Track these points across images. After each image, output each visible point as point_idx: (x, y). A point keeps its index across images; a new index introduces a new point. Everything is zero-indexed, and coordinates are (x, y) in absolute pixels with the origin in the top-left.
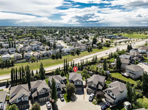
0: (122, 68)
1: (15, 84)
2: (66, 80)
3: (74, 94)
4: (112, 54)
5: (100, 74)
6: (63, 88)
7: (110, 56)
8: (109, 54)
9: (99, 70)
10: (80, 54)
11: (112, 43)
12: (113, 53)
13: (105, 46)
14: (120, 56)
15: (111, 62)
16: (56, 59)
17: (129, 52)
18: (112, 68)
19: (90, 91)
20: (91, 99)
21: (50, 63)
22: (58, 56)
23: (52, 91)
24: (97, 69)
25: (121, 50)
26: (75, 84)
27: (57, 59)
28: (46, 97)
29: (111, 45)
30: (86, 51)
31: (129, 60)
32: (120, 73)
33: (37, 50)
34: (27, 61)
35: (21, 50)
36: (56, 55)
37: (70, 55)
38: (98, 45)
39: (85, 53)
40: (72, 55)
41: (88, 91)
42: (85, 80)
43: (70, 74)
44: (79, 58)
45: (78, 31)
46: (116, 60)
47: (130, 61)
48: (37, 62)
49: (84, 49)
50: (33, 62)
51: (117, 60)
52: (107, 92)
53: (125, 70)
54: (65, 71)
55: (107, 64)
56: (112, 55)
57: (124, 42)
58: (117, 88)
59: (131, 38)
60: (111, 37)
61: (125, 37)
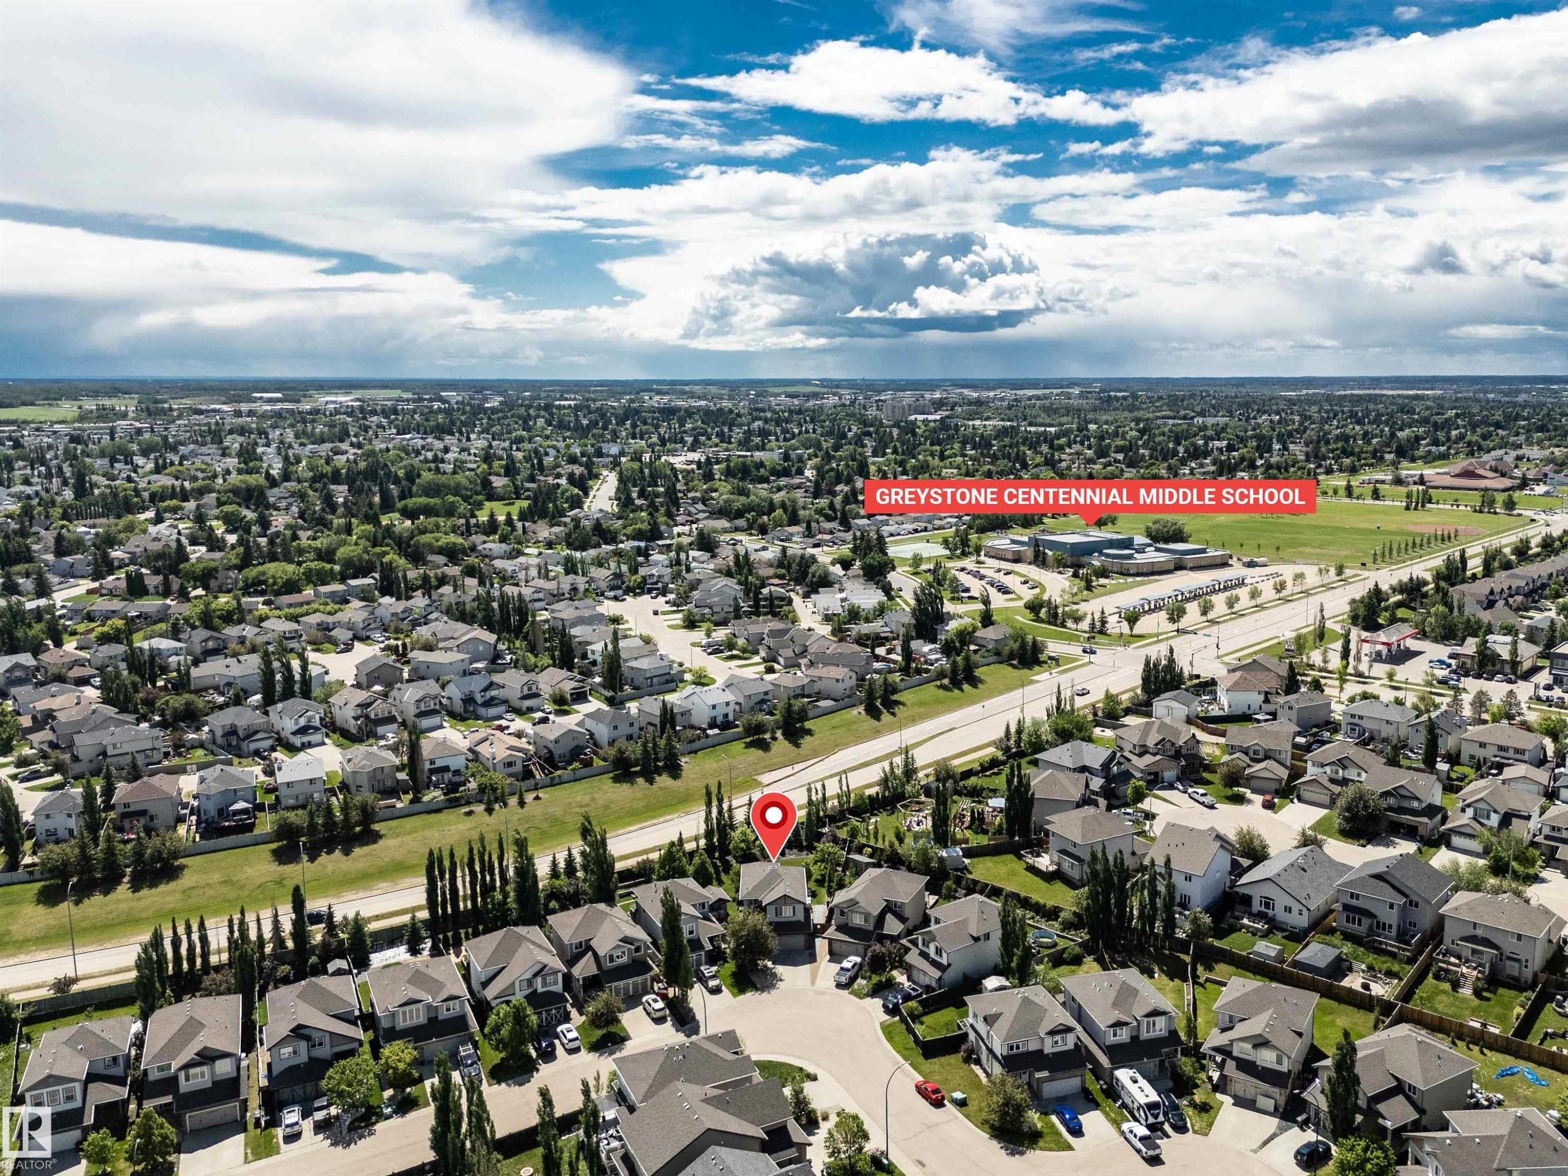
0: (1038, 831)
1: (450, 934)
2: (721, 902)
3: (770, 964)
5: (910, 869)
6: (711, 939)
7: (1004, 749)
8: (1001, 734)
9: (909, 840)
10: (809, 732)
11: (1070, 624)
12: (1026, 725)
13: (1000, 655)
15: (991, 794)
16: (640, 780)
17: (1146, 715)
18: (985, 832)
19: (844, 947)
20: (843, 980)
21: (606, 807)
22: (657, 759)
23: (668, 944)
24: (900, 838)
26: (771, 916)
27: (651, 781)
28: (639, 979)
29: (1053, 649)
30: (855, 712)
31: (1086, 777)
32: (1020, 857)
33: (482, 711)
34: (453, 804)
35: (367, 717)
36: (639, 748)
37: (739, 746)
38: (948, 647)
39: (848, 725)
40: (748, 745)
41: (836, 946)
42: (827, 899)
43: (745, 869)
44: (798, 767)
45: (800, 472)
47: (1099, 782)
48: (522, 803)
49: (839, 688)
50: (497, 807)
52: (916, 945)
53: (1043, 839)
54: (711, 856)
56: (1017, 743)
57: (1163, 615)
58: (964, 923)
59: (1251, 564)
60: (1085, 559)
61: (1203, 551)
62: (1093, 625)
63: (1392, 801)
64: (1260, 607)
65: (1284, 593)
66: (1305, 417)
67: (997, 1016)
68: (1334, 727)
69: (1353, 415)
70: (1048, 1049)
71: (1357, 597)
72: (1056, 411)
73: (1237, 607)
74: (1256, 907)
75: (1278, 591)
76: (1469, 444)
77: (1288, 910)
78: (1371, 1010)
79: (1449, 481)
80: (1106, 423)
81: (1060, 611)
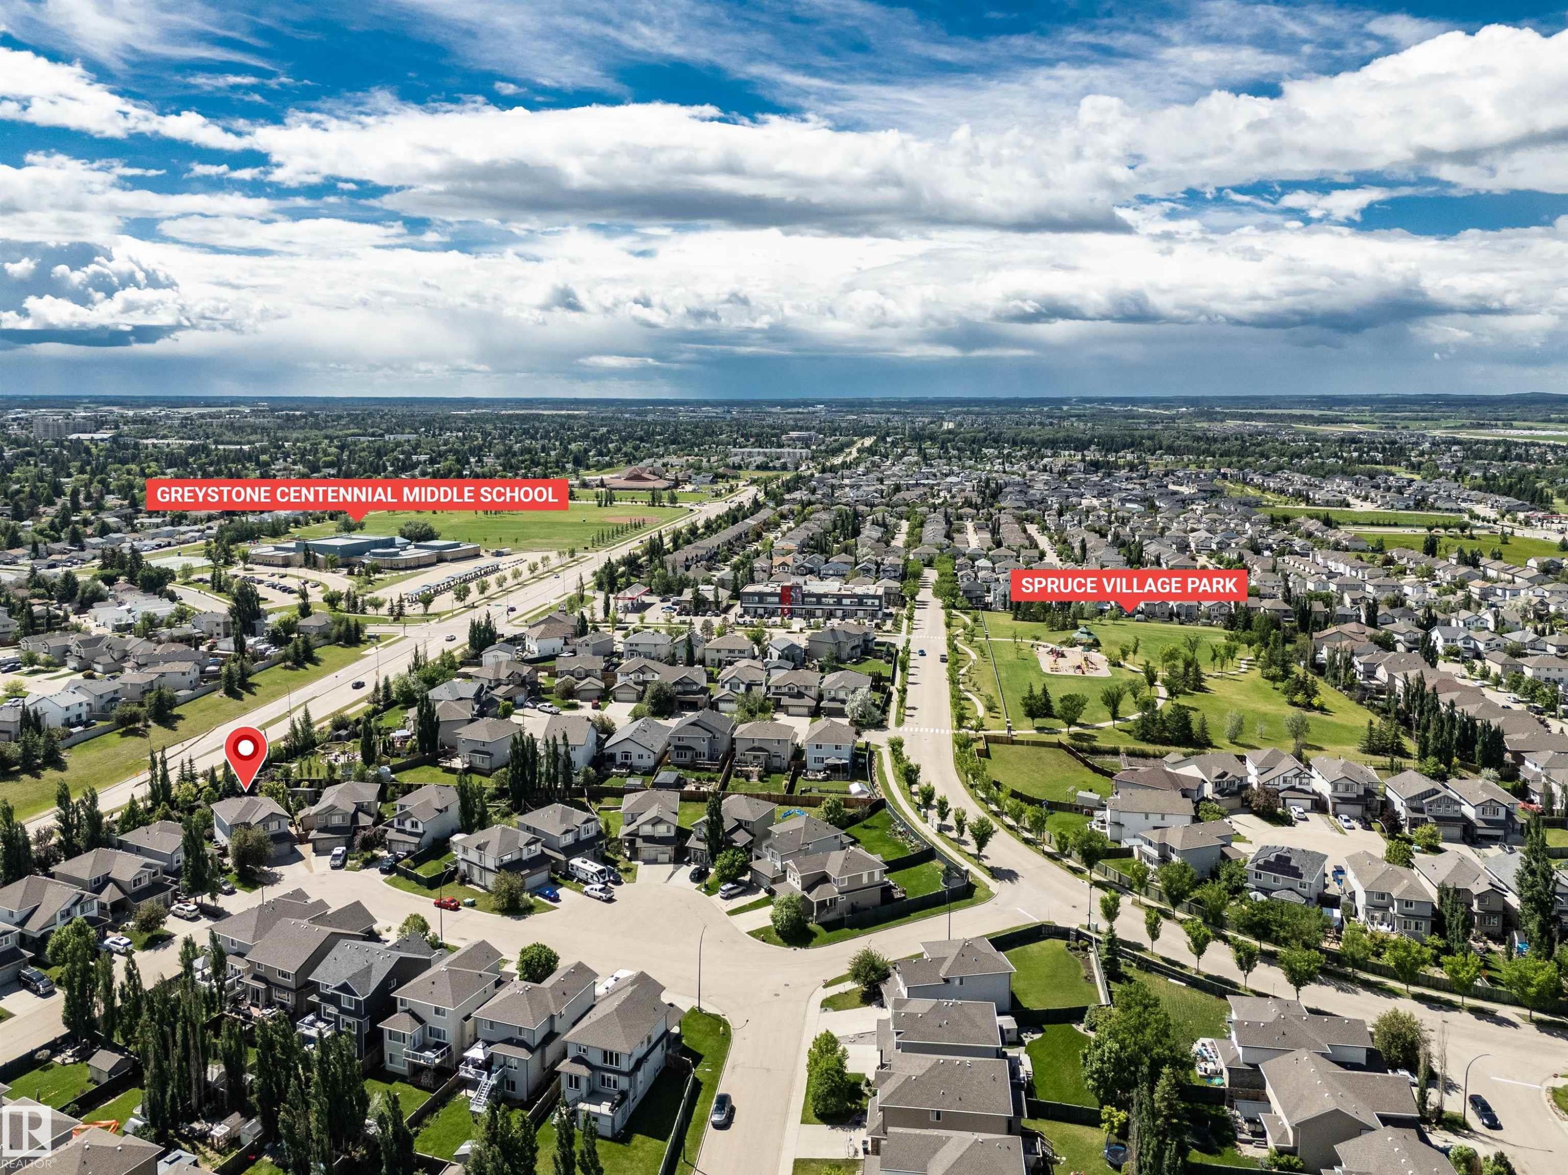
0: (442, 746)
3: (266, 868)
4: (387, 687)
5: (351, 782)
7: (378, 702)
8: (372, 689)
10: (179, 717)
11: (370, 610)
12: (391, 680)
13: (328, 638)
14: (433, 694)
15: (390, 729)
16: (25, 777)
17: (480, 664)
18: (398, 755)
19: (327, 843)
20: (336, 864)
22: (37, 757)
25: (433, 655)
27: (37, 776)
28: (162, 896)
29: (371, 630)
30: (216, 696)
31: (470, 703)
32: (436, 765)
37: (114, 736)
38: (276, 639)
39: (216, 706)
40: (123, 735)
41: (320, 844)
44: (187, 744)
46: (413, 712)
47: (477, 707)
49: (188, 678)
51: (420, 711)
52: (392, 827)
53: (454, 748)
55: (376, 737)
56: (387, 694)
57: (450, 595)
58: (428, 803)
59: (499, 554)
60: (355, 559)
61: (457, 546)
62: (391, 610)
63: (679, 688)
64: (522, 585)
65: (537, 573)
66: (485, 434)
67: (486, 844)
68: (620, 655)
69: (526, 432)
70: (525, 857)
71: (598, 569)
72: (241, 429)
73: (505, 585)
74: (619, 760)
75: (532, 572)
76: (626, 455)
77: (641, 757)
78: (705, 800)
79: (623, 483)
80: (297, 440)
81: (359, 600)
